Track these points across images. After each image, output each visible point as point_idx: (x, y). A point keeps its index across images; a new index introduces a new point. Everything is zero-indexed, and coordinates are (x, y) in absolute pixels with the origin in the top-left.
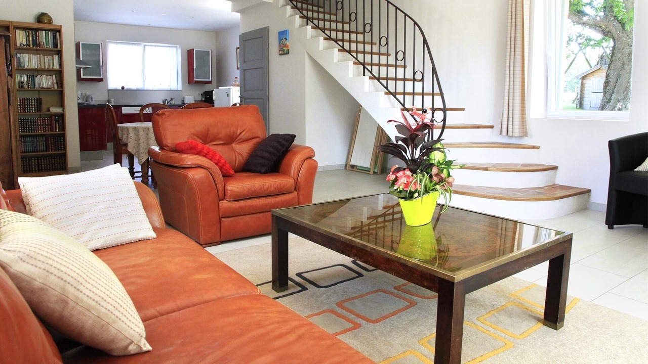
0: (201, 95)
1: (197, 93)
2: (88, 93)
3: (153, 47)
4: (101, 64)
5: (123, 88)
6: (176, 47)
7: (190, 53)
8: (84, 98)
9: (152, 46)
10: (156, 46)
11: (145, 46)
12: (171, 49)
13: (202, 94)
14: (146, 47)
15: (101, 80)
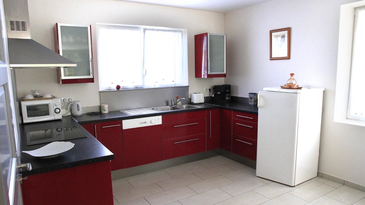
0: (208, 91)
1: (205, 89)
2: (73, 99)
3: (155, 32)
4: (90, 57)
5: (118, 87)
6: (181, 32)
7: (199, 39)
8: (67, 107)
9: (153, 30)
10: (158, 30)
11: (145, 30)
12: (176, 34)
13: (210, 90)
14: (147, 32)
15: (92, 80)
